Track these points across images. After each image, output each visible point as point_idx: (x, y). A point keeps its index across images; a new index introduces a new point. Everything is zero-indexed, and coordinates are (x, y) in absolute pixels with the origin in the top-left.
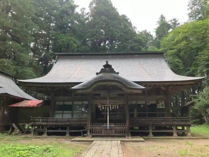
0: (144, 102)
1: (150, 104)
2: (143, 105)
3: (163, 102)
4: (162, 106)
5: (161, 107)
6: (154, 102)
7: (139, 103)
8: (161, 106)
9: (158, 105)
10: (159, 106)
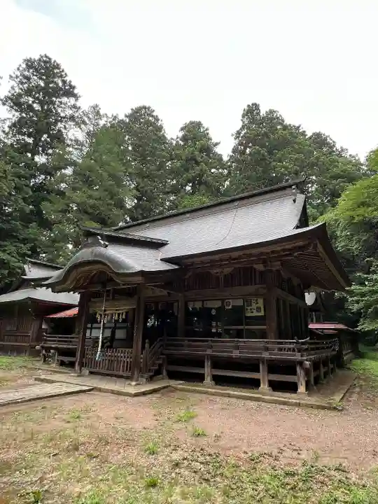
0: (218, 304)
1: (230, 307)
2: (216, 309)
3: (261, 302)
4: (258, 309)
5: (255, 314)
6: (240, 303)
7: (209, 304)
8: (255, 311)
9: (249, 308)
10: (252, 312)
